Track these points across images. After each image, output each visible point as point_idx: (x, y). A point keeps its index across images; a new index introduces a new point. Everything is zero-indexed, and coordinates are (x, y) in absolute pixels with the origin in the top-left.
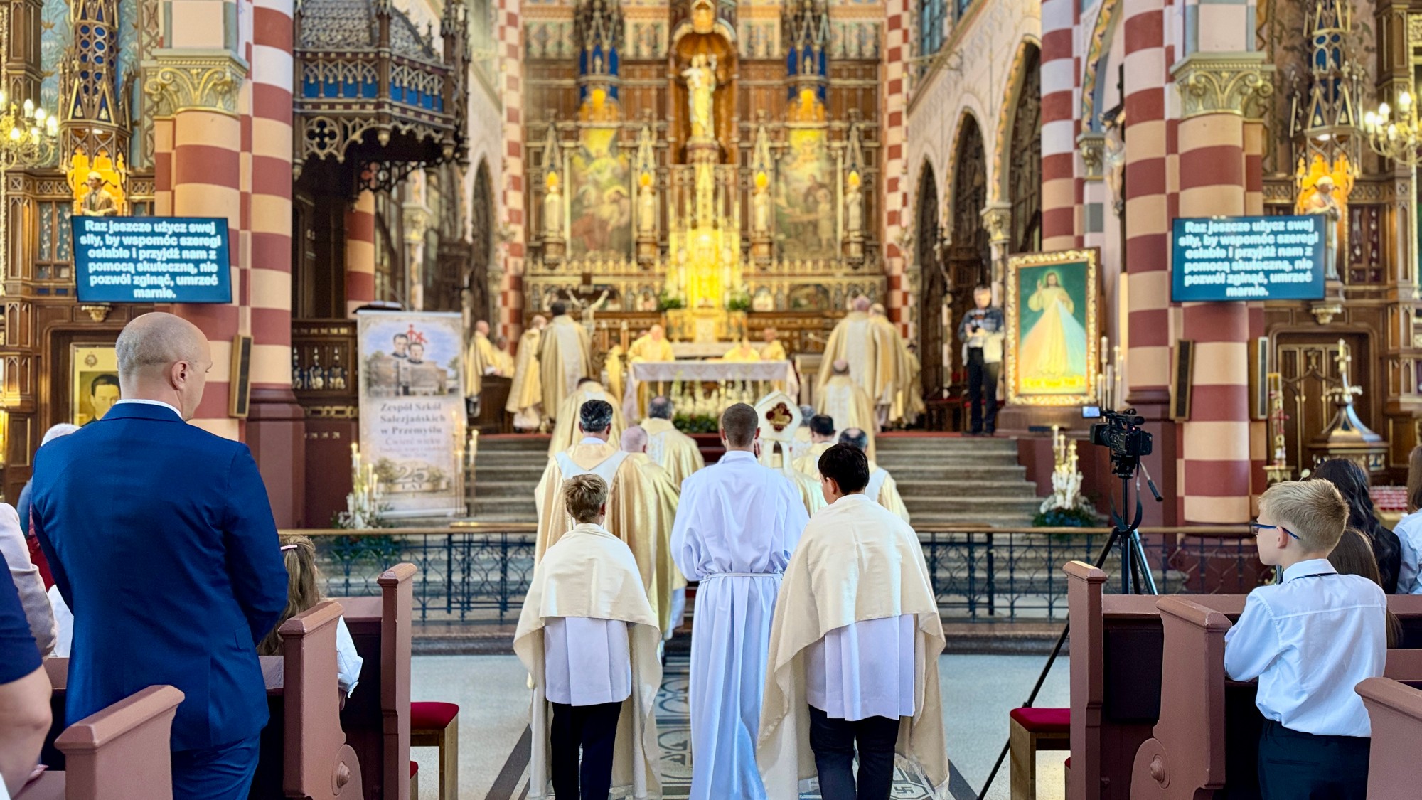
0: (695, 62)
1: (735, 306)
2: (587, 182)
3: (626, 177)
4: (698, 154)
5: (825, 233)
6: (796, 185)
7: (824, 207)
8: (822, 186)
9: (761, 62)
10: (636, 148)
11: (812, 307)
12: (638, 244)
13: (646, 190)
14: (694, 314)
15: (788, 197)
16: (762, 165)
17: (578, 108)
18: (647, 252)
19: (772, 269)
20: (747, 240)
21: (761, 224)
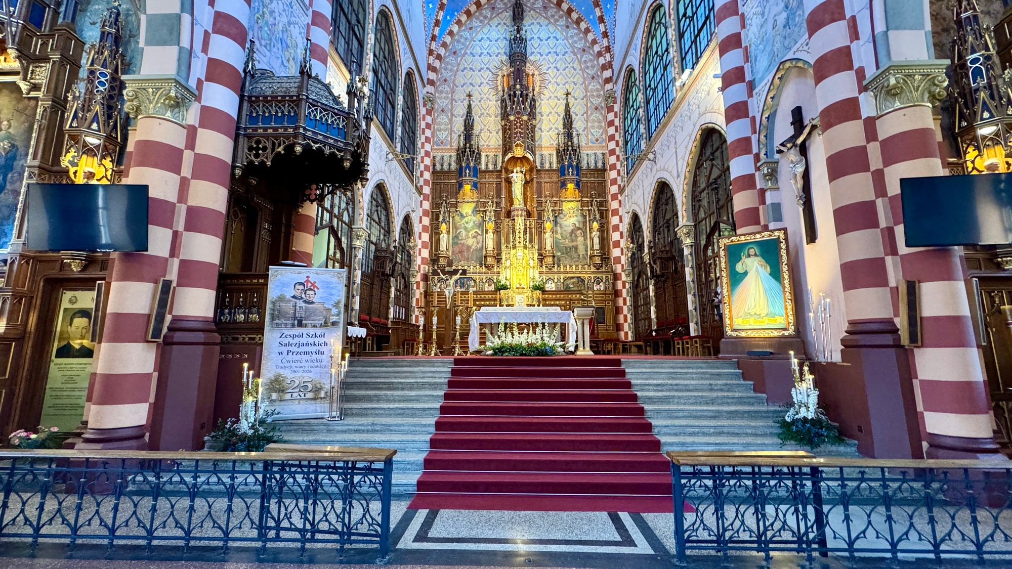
0: (515, 171)
1: (536, 288)
3: (481, 225)
4: (516, 213)
5: (581, 252)
6: (566, 228)
7: (580, 239)
8: (579, 229)
9: (547, 170)
10: (486, 211)
11: (575, 289)
12: (486, 257)
13: (490, 231)
14: (514, 292)
15: (561, 234)
16: (549, 218)
17: (458, 193)
18: (490, 261)
19: (555, 270)
20: (542, 255)
21: (548, 247)
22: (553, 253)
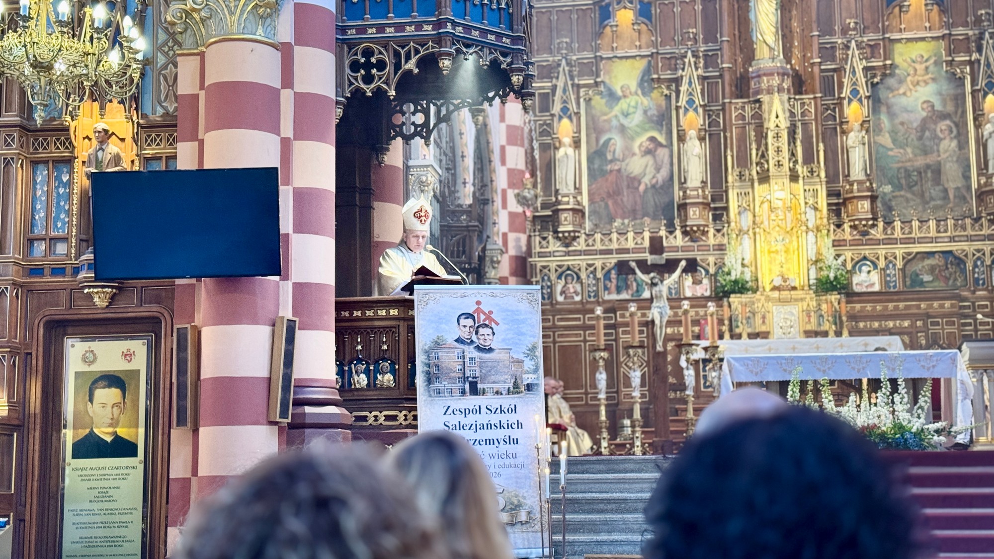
1: (825, 286)
2: (609, 130)
3: (664, 119)
4: (765, 82)
5: (952, 179)
6: (904, 117)
7: (949, 145)
8: (944, 116)
10: (678, 81)
12: (683, 207)
13: (692, 133)
14: (768, 299)
15: (893, 133)
16: (855, 92)
17: (599, 35)
18: (695, 216)
19: (877, 233)
20: (838, 195)
21: (857, 172)
22: (871, 189)
